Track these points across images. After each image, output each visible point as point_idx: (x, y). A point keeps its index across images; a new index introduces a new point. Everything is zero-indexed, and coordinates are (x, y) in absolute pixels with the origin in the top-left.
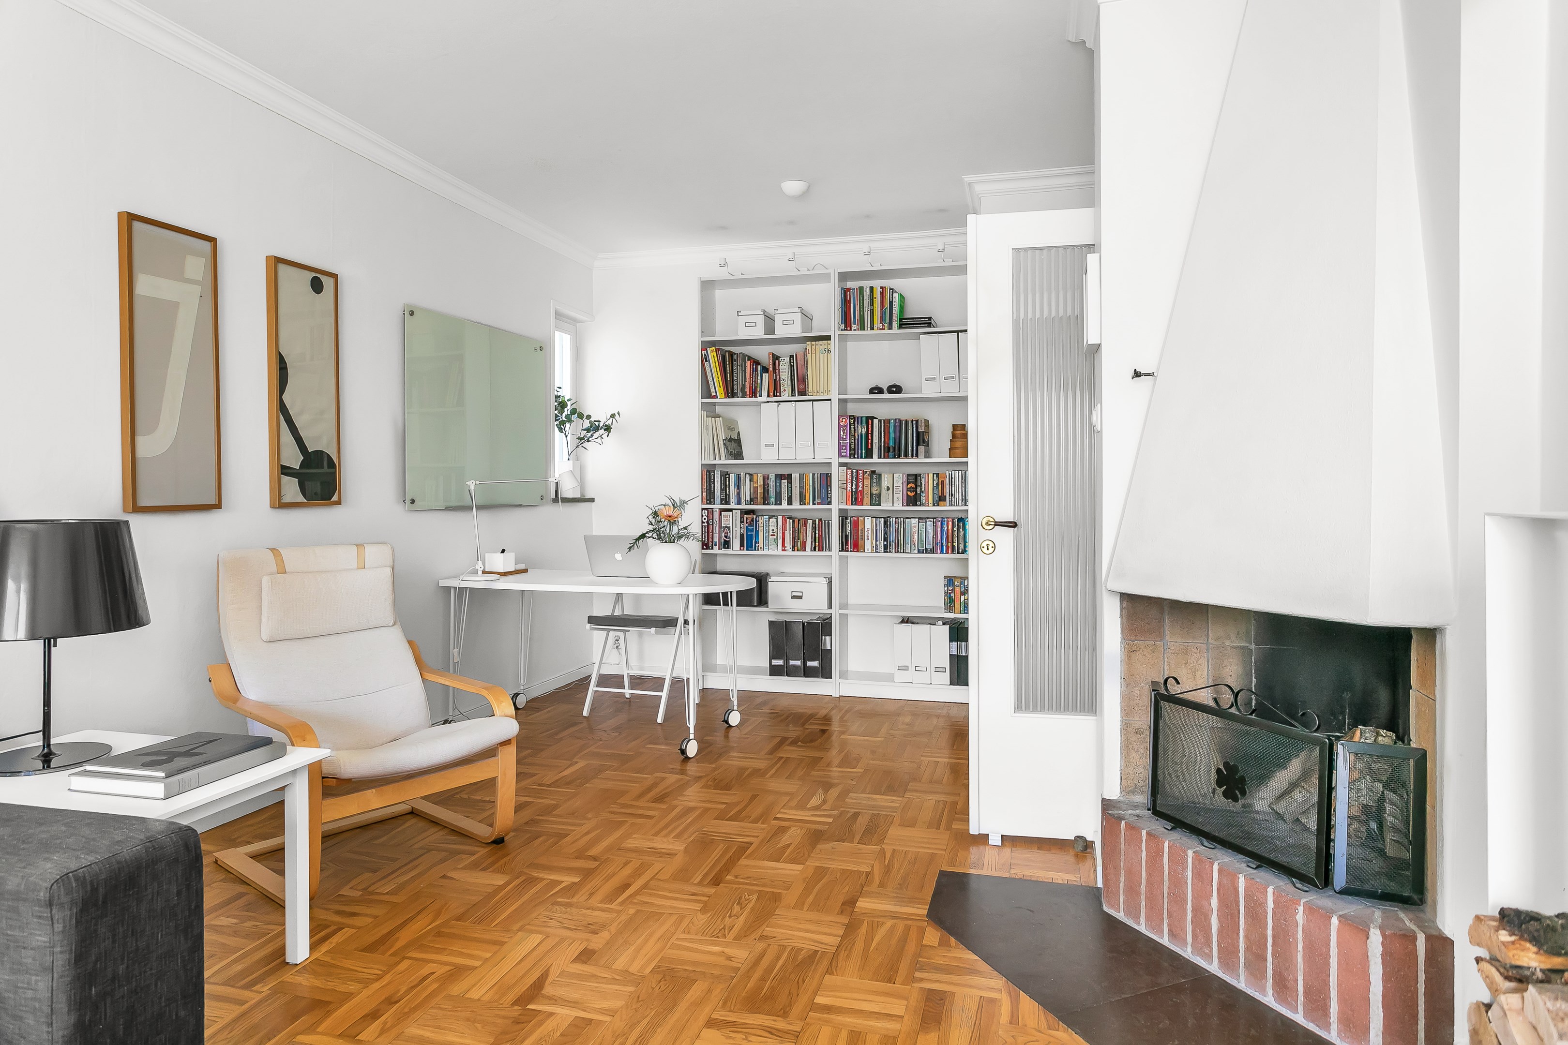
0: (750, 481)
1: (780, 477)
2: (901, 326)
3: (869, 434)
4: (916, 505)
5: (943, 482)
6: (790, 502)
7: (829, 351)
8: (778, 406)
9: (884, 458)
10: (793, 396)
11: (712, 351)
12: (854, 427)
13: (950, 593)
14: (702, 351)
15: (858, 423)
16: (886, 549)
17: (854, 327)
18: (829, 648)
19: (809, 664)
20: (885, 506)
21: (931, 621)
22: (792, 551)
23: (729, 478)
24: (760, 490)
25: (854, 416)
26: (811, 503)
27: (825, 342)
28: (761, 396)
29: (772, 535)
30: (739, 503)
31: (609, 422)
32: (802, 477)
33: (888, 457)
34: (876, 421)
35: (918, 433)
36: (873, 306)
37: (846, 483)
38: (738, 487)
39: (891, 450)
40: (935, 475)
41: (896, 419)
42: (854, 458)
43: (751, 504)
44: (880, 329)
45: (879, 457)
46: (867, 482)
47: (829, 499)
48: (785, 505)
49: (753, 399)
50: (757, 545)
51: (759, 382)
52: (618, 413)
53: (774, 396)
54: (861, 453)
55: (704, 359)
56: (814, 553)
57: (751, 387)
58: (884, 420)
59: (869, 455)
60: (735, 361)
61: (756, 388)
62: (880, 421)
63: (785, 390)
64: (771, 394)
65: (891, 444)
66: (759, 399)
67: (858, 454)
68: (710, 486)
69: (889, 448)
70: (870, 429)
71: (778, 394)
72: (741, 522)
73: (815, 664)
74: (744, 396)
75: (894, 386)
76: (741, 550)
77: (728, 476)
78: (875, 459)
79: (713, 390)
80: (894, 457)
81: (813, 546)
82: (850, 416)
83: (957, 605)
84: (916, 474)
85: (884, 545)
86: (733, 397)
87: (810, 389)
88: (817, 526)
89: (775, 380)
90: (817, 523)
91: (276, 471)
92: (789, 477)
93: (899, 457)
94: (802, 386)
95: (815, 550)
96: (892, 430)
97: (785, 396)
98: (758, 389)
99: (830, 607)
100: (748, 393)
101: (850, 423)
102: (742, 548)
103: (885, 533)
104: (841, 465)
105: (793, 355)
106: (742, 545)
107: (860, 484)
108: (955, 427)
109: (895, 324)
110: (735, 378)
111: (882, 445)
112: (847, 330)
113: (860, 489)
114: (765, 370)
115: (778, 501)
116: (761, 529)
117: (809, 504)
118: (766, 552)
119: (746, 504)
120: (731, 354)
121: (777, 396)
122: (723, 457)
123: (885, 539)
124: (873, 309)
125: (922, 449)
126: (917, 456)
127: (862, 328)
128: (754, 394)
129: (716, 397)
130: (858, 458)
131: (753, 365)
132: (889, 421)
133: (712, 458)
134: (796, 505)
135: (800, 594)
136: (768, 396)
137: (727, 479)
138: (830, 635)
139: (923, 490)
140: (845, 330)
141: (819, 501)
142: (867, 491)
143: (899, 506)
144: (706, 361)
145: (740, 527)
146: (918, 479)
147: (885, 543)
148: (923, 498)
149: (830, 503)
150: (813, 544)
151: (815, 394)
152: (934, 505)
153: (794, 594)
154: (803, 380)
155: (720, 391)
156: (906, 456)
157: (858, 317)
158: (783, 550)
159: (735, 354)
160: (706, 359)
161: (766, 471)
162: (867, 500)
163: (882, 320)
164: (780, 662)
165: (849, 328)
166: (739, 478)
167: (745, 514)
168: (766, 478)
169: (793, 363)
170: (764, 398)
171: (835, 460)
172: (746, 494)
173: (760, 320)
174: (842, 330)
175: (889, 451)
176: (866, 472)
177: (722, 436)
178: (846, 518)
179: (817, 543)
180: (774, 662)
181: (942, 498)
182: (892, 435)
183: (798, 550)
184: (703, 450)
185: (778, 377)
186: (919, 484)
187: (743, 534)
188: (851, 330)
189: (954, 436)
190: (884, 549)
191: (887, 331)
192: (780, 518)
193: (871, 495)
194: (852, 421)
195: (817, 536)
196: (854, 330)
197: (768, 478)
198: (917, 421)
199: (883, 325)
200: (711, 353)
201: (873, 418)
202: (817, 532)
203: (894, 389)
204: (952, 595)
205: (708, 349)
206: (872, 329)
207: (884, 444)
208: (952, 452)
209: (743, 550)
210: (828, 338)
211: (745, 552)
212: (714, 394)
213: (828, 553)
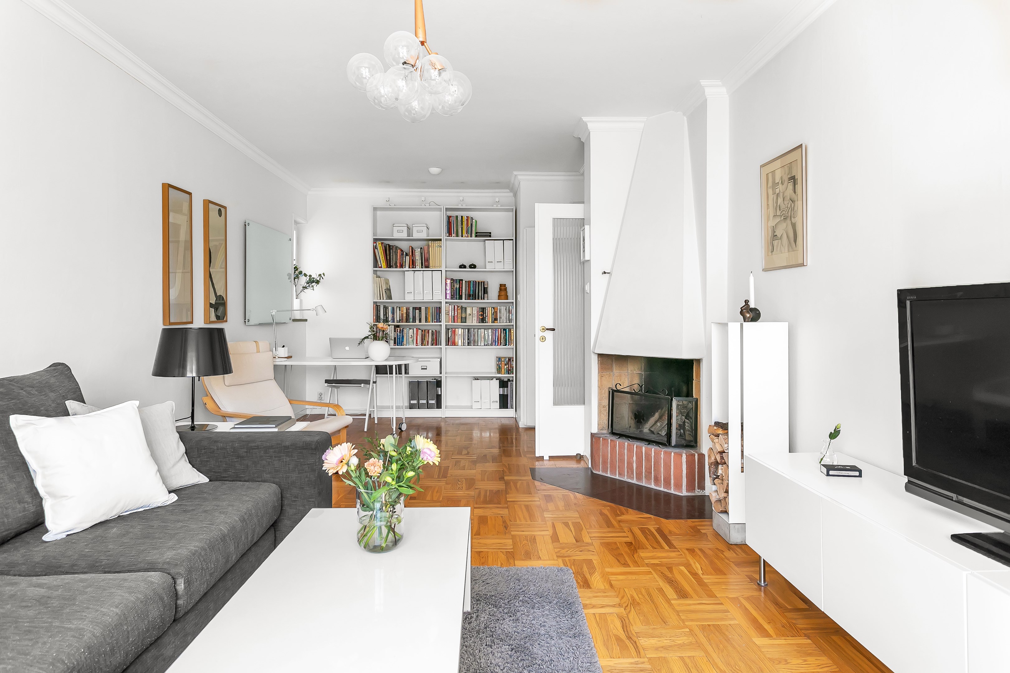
0: (400, 310)
1: (415, 309)
2: (476, 236)
3: (460, 288)
4: (484, 323)
5: (496, 311)
6: (420, 321)
7: (440, 247)
8: (414, 273)
9: (468, 299)
10: (422, 268)
11: (380, 244)
12: (453, 285)
13: (499, 365)
14: (374, 244)
15: (455, 283)
16: (469, 344)
17: (453, 235)
18: (440, 394)
19: (431, 402)
20: (468, 323)
21: (491, 378)
22: (421, 346)
23: (388, 309)
24: (405, 315)
25: (453, 279)
26: (431, 322)
27: (439, 242)
28: (405, 268)
29: (411, 338)
30: (394, 322)
31: (318, 279)
32: (426, 308)
33: (470, 300)
34: (464, 282)
35: (484, 288)
36: (463, 225)
37: (449, 312)
38: (393, 313)
39: (471, 296)
40: (493, 308)
41: (474, 281)
42: (453, 299)
43: (400, 322)
44: (466, 237)
45: (465, 299)
46: (459, 311)
47: (440, 320)
48: (417, 323)
49: (401, 269)
50: (403, 343)
51: (404, 260)
52: (324, 274)
53: (412, 268)
54: (457, 297)
55: (375, 248)
56: (432, 347)
57: (400, 263)
58: (468, 281)
59: (461, 298)
60: (391, 249)
61: (403, 263)
62: (466, 282)
63: (418, 265)
64: (411, 267)
65: (471, 293)
66: (404, 269)
67: (455, 297)
68: (378, 313)
69: (470, 295)
70: (461, 286)
71: (414, 267)
72: (394, 331)
73: (433, 402)
74: (396, 267)
75: (473, 265)
76: (394, 345)
77: (387, 308)
78: (463, 300)
79: (379, 264)
80: (473, 299)
81: (432, 343)
82: (451, 279)
83: (503, 370)
84: (483, 308)
85: (468, 342)
86: (390, 268)
87: (431, 265)
88: (434, 333)
89: (413, 260)
90: (434, 331)
91: (208, 305)
92: (420, 309)
93: (475, 299)
94: (426, 263)
95: (433, 345)
96: (472, 286)
97: (418, 268)
98: (404, 264)
99: (441, 373)
100: (399, 266)
101: (451, 283)
102: (395, 345)
103: (468, 336)
104: (446, 303)
105: (422, 248)
106: (395, 343)
107: (456, 313)
108: (501, 285)
109: (474, 235)
110: (391, 258)
111: (467, 293)
112: (450, 236)
113: (456, 315)
114: (407, 255)
115: (414, 321)
116: (405, 335)
117: (430, 322)
118: (407, 347)
119: (397, 322)
120: (389, 246)
121: (413, 268)
122: (385, 298)
123: (468, 339)
124: (463, 227)
125: (486, 295)
126: (484, 299)
127: (458, 236)
128: (401, 266)
129: (381, 267)
130: (455, 299)
131: (401, 252)
132: (470, 281)
133: (379, 299)
134: (423, 323)
135: (426, 367)
136: (409, 268)
137: (387, 309)
138: (441, 387)
139: (487, 315)
140: (449, 236)
141: (435, 321)
142: (459, 316)
143: (475, 323)
144: (376, 249)
145: (394, 334)
146: (485, 310)
147: (468, 341)
148: (487, 319)
149: (440, 322)
150: (432, 342)
151: (433, 267)
152: (492, 323)
153: (423, 367)
154: (427, 260)
155: (384, 264)
156: (478, 299)
157: (455, 230)
158: (416, 345)
159: (391, 246)
160: (376, 248)
161: (408, 305)
162: (459, 320)
163: (467, 232)
164: (415, 402)
165: (451, 236)
166: (393, 309)
167: (397, 327)
168: (408, 309)
169: (422, 251)
170: (407, 268)
171: (444, 301)
172: (397, 317)
173: (405, 229)
174: (447, 236)
175: (470, 296)
176: (459, 307)
177: (384, 288)
178: (449, 329)
179: (434, 342)
180: (412, 402)
181: (496, 319)
182: (472, 289)
183: (424, 345)
184: (374, 294)
185: (414, 258)
186: (485, 312)
187: (396, 338)
188: (452, 236)
189: (500, 289)
190: (468, 344)
191: (469, 238)
192: (415, 329)
193: (462, 318)
194: (452, 281)
195: (434, 338)
196: (454, 237)
197: (409, 309)
198: (484, 282)
199: (468, 235)
200: (379, 244)
201: (462, 280)
202: (434, 336)
203: (473, 266)
204: (500, 365)
205: (377, 243)
206: (462, 236)
207: (468, 293)
208: (499, 297)
209: (396, 345)
210: (440, 240)
211: (397, 347)
212: (380, 266)
213: (439, 346)
